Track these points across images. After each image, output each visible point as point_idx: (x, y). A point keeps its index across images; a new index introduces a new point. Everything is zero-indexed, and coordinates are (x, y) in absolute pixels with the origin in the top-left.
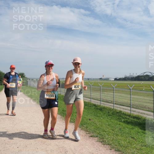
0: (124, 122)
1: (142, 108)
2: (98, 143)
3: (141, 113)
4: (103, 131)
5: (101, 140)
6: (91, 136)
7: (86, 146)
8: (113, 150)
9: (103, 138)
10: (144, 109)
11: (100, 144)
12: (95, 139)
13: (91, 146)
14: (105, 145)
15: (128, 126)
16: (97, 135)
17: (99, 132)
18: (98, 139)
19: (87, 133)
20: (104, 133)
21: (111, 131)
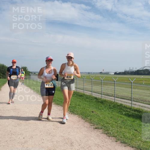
0: (125, 115)
1: (142, 102)
2: (103, 134)
3: (142, 106)
4: (107, 123)
5: (106, 132)
6: (96, 128)
7: (92, 138)
8: (118, 142)
9: (108, 130)
10: (144, 102)
11: (105, 136)
12: (100, 130)
13: (96, 138)
14: (111, 137)
15: (129, 119)
16: (101, 127)
17: (102, 124)
18: (103, 131)
19: (92, 124)
20: (108, 125)
21: (114, 123)
